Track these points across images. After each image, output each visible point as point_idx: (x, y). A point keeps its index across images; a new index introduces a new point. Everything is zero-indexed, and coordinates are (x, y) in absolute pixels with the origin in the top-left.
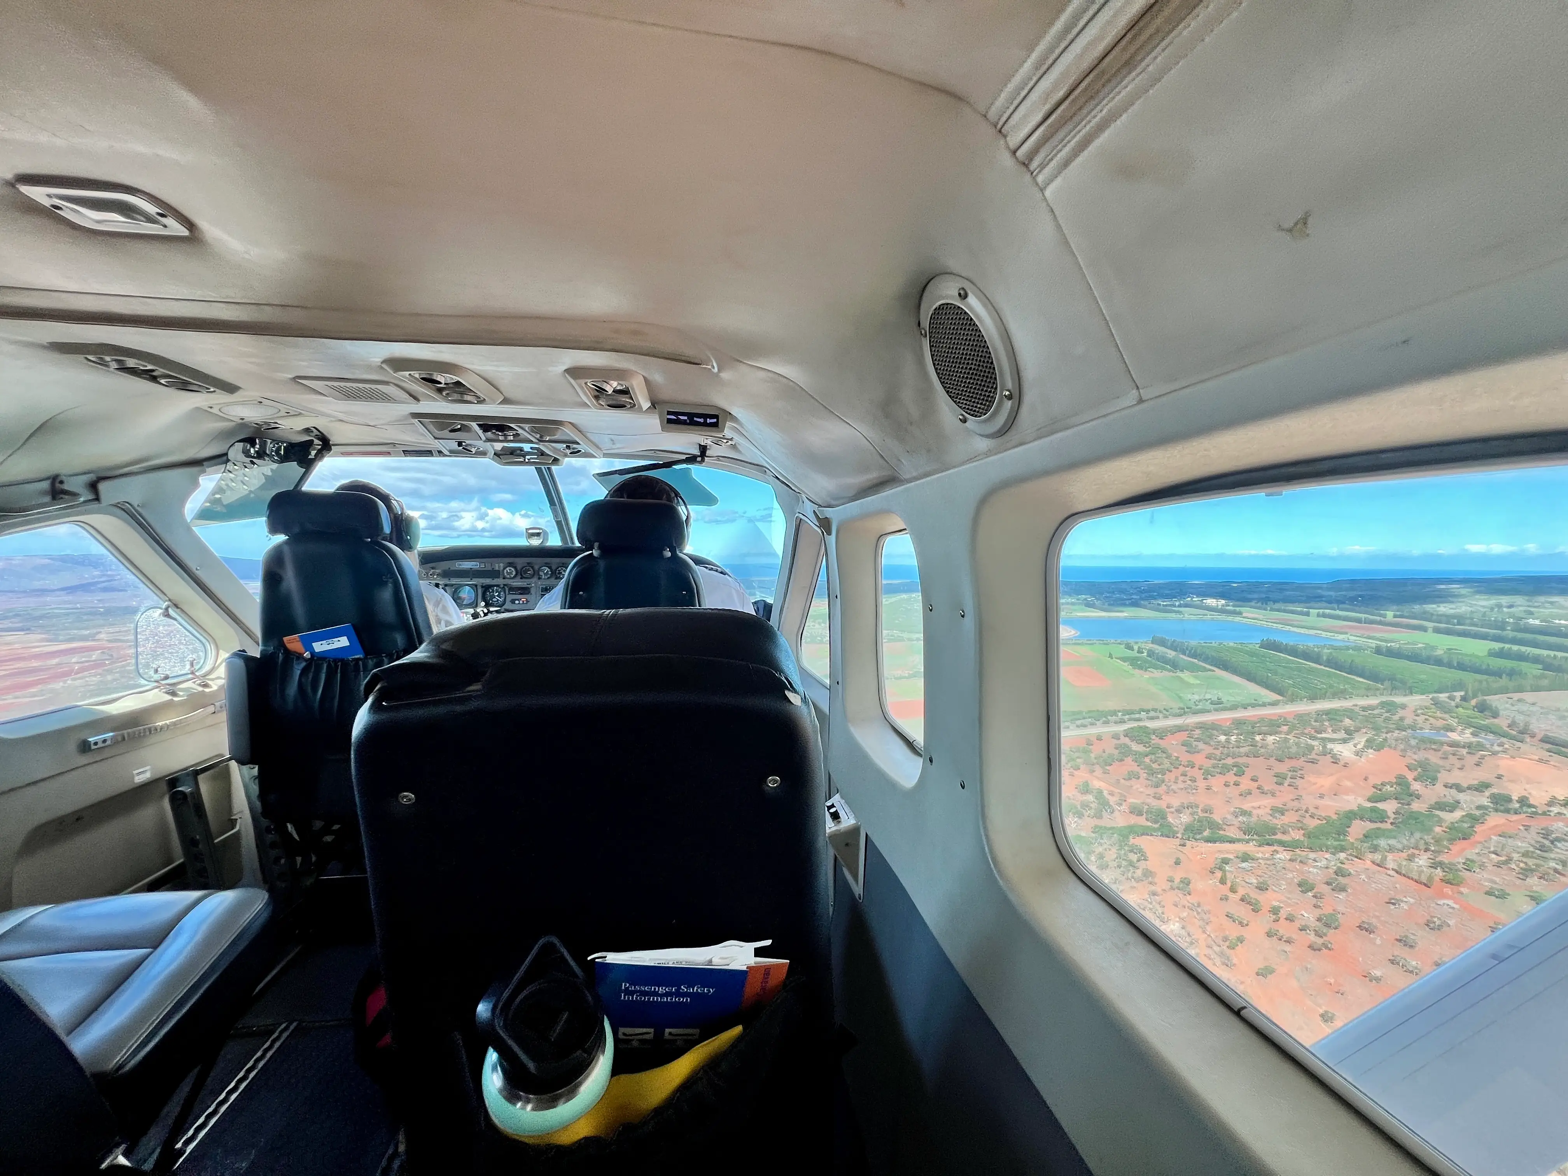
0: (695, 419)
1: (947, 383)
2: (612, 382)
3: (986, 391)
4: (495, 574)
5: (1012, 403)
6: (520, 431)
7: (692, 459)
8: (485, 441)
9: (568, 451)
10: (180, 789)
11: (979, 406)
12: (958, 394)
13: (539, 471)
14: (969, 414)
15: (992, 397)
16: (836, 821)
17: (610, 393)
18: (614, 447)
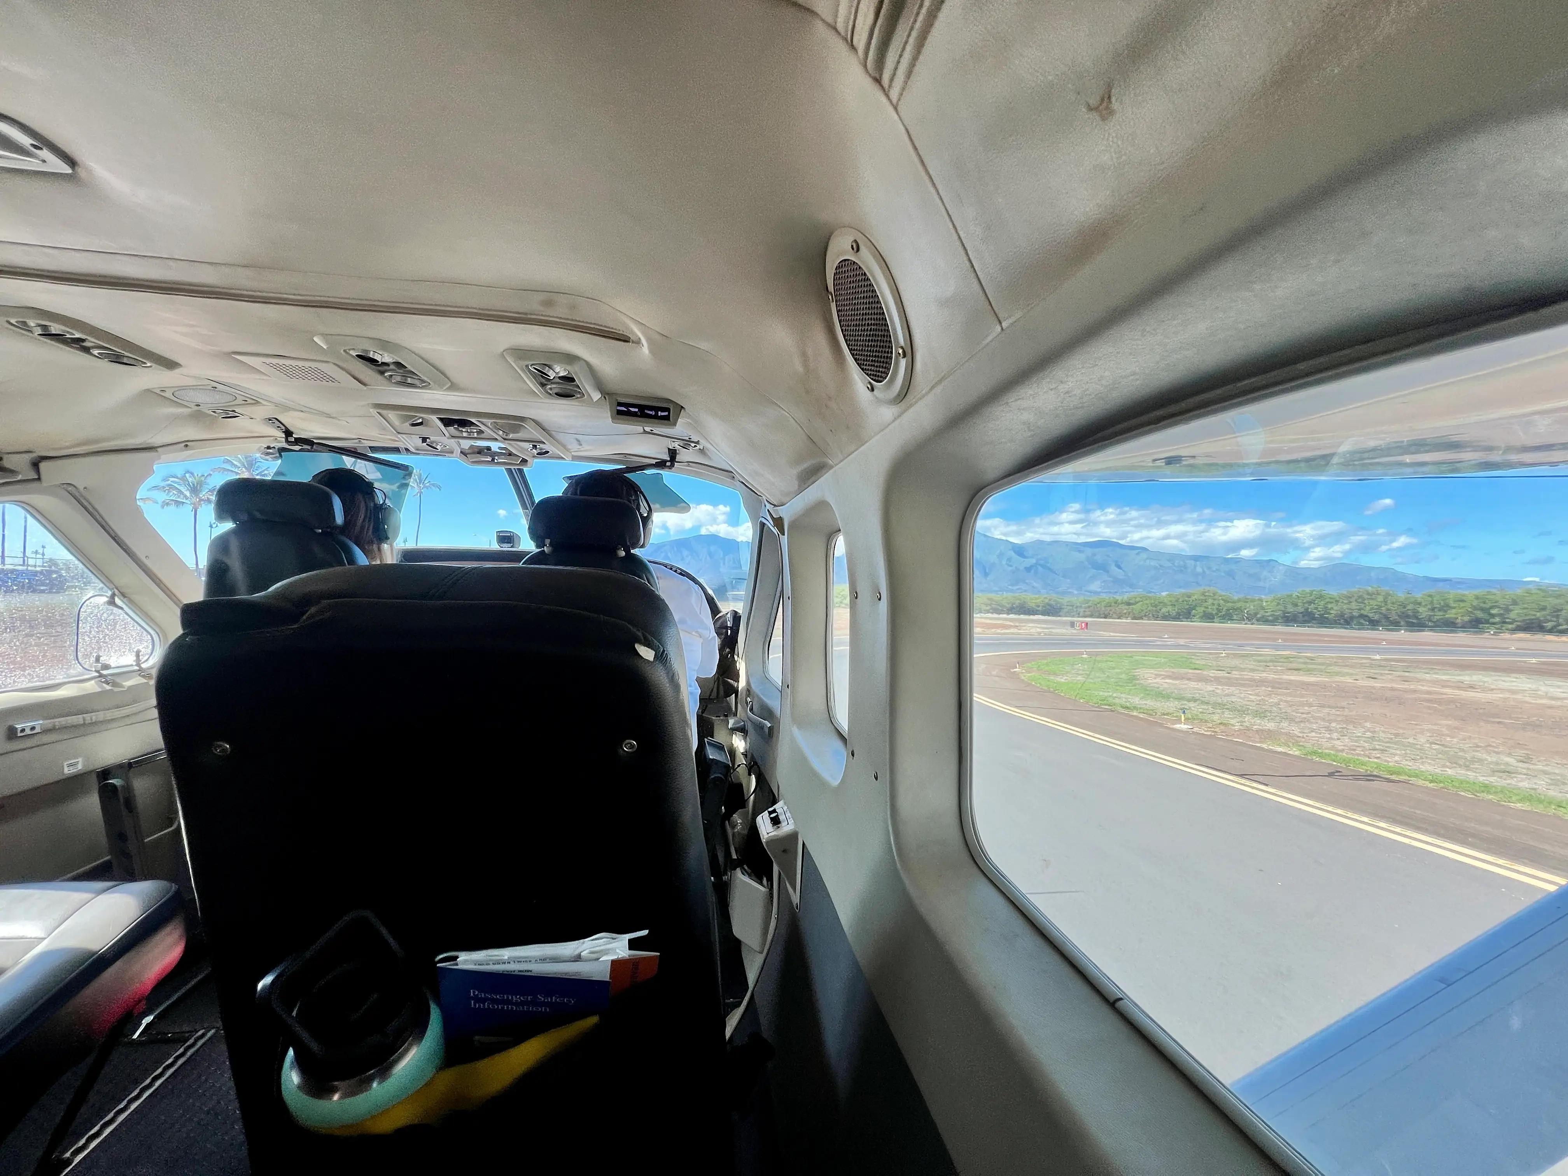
0: (646, 411)
1: (854, 350)
2: (552, 366)
3: (884, 352)
5: (906, 361)
6: (483, 428)
7: (661, 464)
8: (448, 438)
9: (536, 452)
10: (110, 781)
11: (881, 369)
12: (864, 361)
14: (875, 380)
15: (890, 357)
16: (775, 827)
17: (554, 379)
18: (582, 448)
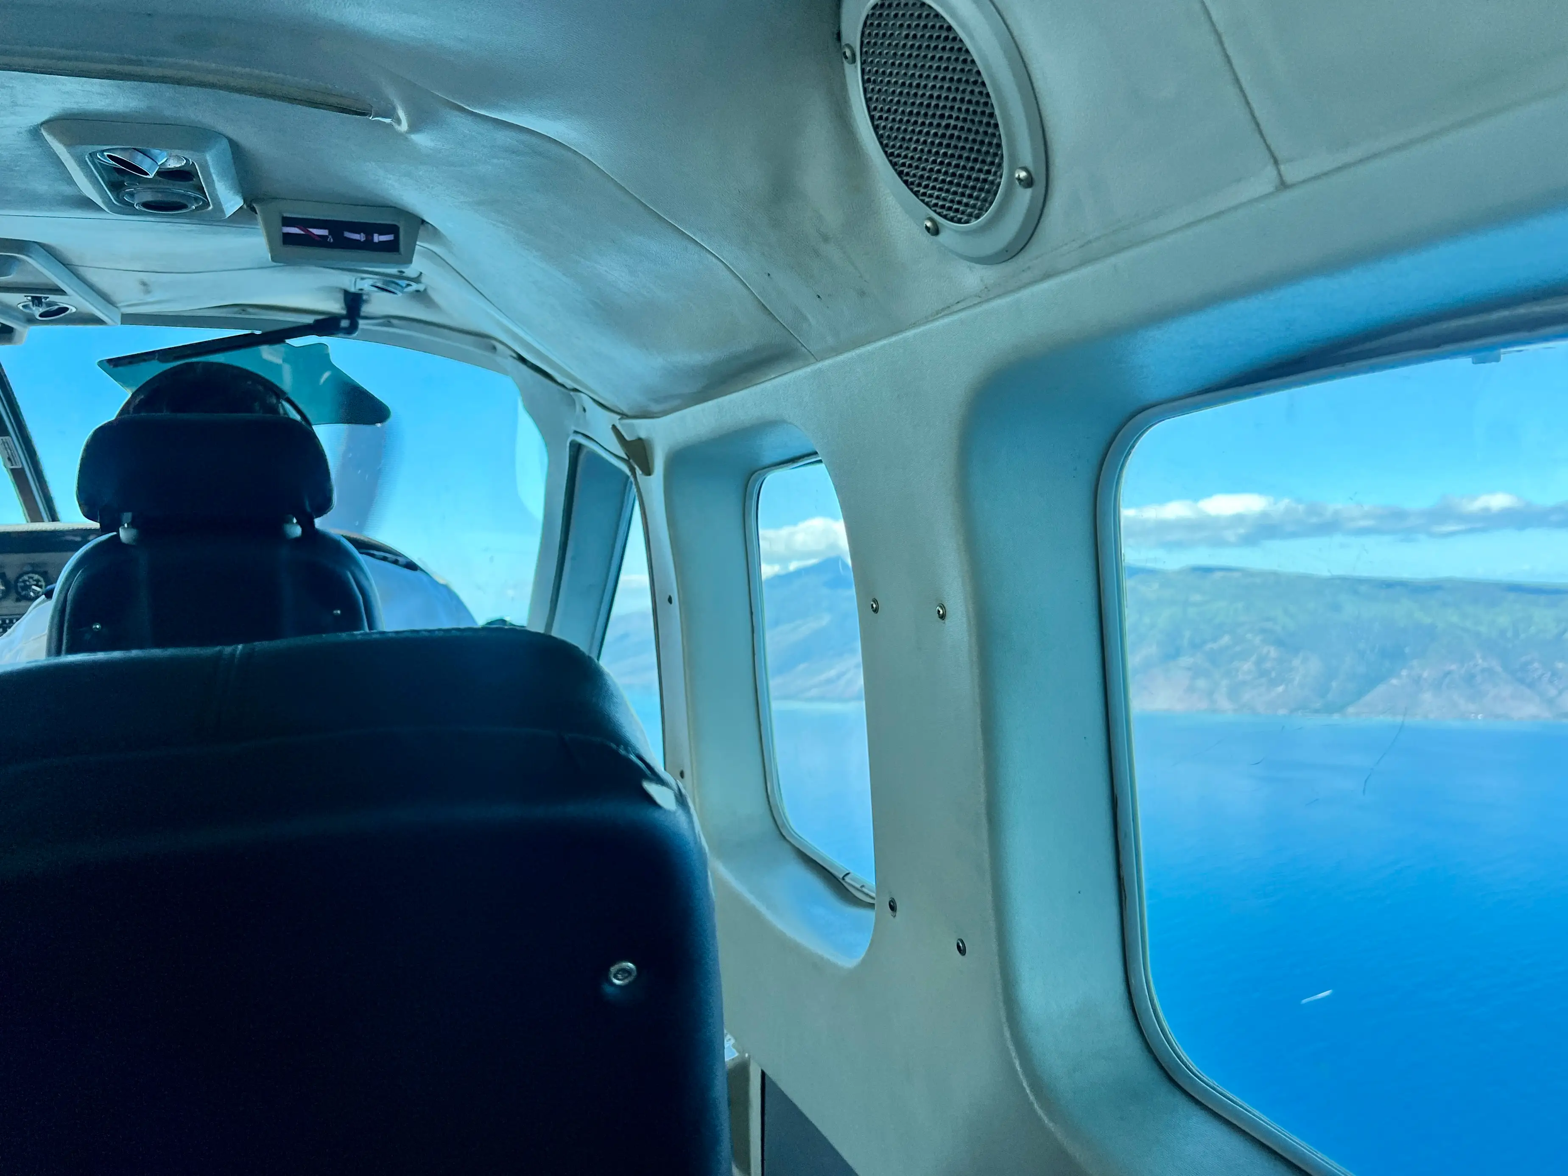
0: (348, 235)
1: (899, 156)
2: (155, 152)
3: (980, 171)
5: (1033, 193)
7: (328, 325)
9: (37, 311)
11: (965, 200)
12: (922, 177)
14: (945, 217)
15: (992, 182)
17: (151, 176)
18: (149, 299)
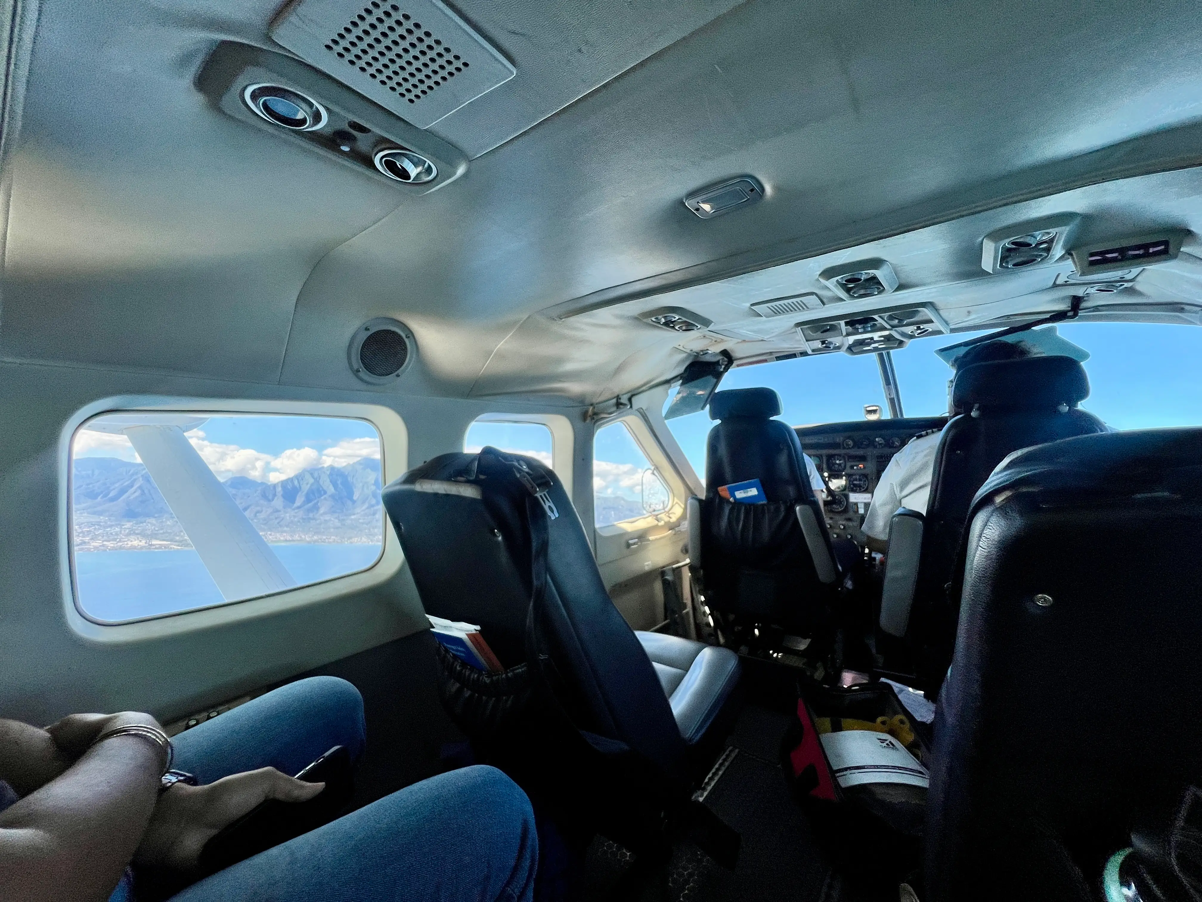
0: (1131, 253)
2: (1038, 233)
4: (836, 446)
6: (879, 321)
7: (1059, 316)
8: (844, 337)
9: (916, 332)
10: (666, 578)
13: (881, 356)
17: (1030, 247)
